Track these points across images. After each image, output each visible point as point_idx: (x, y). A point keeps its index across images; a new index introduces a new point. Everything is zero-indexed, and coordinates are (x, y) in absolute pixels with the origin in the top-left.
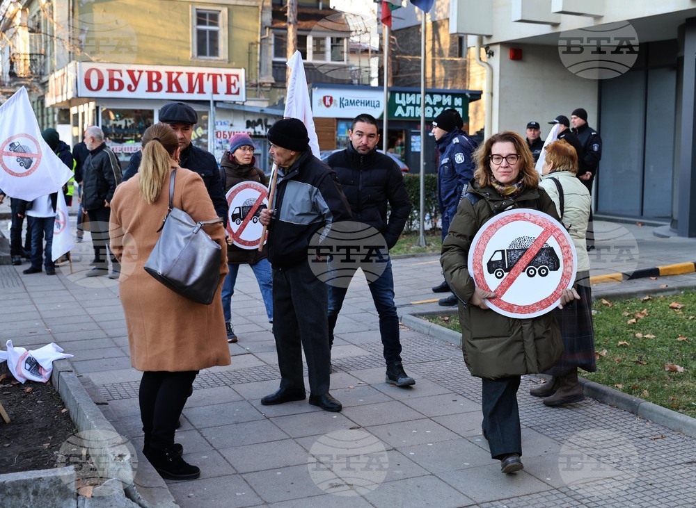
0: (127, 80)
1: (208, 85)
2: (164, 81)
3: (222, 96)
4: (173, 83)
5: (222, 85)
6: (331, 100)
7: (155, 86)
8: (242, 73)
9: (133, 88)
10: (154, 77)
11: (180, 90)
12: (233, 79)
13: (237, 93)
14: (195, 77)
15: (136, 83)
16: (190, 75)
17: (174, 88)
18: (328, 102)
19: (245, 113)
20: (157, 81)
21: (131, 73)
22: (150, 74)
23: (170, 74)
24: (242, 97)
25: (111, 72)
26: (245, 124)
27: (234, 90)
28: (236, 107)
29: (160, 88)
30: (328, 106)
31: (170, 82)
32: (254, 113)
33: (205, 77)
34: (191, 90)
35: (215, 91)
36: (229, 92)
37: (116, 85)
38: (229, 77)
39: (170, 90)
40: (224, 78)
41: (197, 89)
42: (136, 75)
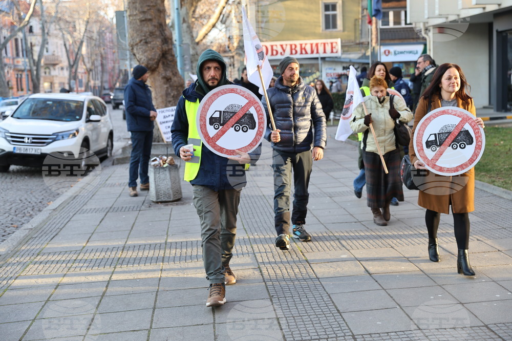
0: (280, 50)
1: (321, 49)
2: (298, 49)
3: (328, 54)
4: (303, 49)
5: (328, 48)
6: (389, 52)
7: (294, 52)
8: (339, 41)
9: (283, 53)
10: (293, 47)
11: (306, 53)
12: (334, 45)
13: (337, 52)
14: (314, 46)
15: (284, 51)
16: (312, 45)
17: (304, 52)
18: (387, 53)
19: (342, 62)
20: (295, 49)
21: (282, 46)
22: (291, 45)
23: (301, 45)
24: (339, 54)
25: (272, 46)
26: (341, 68)
27: (335, 50)
28: (336, 60)
29: (296, 52)
30: (387, 55)
31: (301, 49)
32: (346, 62)
33: (319, 45)
34: (312, 52)
35: (325, 52)
36: (332, 52)
37: (275, 52)
38: (332, 44)
39: (301, 53)
40: (330, 45)
41: (315, 51)
42: (284, 47)
